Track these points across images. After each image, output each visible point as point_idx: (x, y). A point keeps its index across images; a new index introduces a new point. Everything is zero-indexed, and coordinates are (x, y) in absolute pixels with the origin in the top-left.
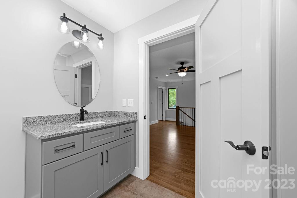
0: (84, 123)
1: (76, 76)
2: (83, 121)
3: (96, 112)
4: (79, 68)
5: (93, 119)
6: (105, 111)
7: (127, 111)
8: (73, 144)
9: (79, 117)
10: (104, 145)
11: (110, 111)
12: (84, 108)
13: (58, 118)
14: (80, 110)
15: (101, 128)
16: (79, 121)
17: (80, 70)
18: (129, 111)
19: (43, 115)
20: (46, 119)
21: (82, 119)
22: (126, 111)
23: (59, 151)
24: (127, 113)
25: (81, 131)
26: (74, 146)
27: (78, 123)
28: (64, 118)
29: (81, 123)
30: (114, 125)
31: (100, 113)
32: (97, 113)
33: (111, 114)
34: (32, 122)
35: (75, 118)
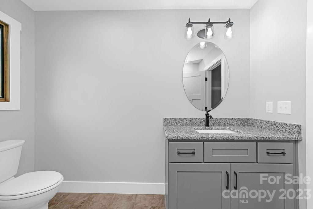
0: (209, 129)
1: (206, 79)
2: (208, 127)
3: (224, 118)
4: (209, 71)
5: (220, 126)
6: (237, 118)
7: (276, 121)
8: (193, 151)
9: (204, 123)
10: (231, 164)
11: (244, 118)
12: (209, 113)
13: (186, 121)
14: (206, 114)
15: (226, 140)
16: (204, 127)
17: (211, 72)
18: (280, 121)
19: (175, 117)
20: (177, 121)
21: (207, 124)
22: (273, 121)
23: (180, 154)
24: (275, 124)
25: (201, 139)
26: (194, 153)
27: (202, 128)
28: (191, 122)
29: (205, 129)
30: (246, 139)
31: (229, 119)
32: (226, 119)
33: (247, 123)
34: (169, 122)
35: (201, 122)
